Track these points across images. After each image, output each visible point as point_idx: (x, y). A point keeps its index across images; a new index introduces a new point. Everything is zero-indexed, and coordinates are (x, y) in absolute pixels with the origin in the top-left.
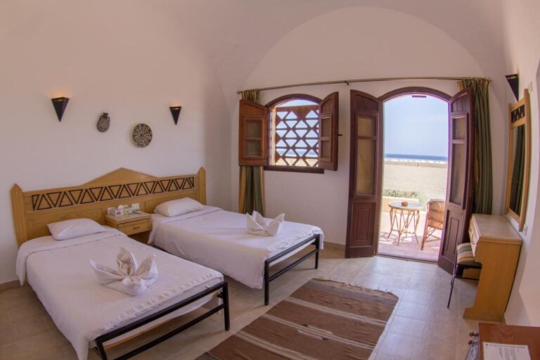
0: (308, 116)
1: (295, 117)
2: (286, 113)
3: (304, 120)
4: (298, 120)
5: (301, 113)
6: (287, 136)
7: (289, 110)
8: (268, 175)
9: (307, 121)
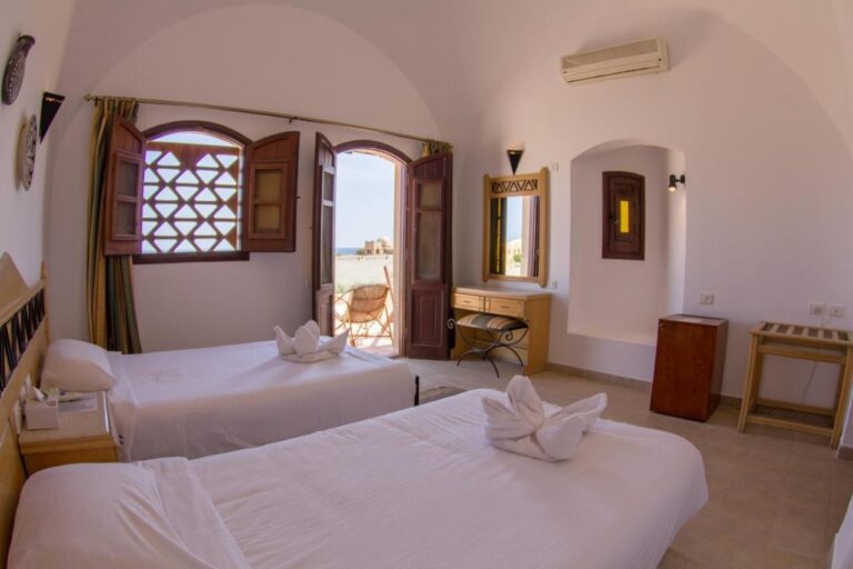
0: (199, 164)
1: (177, 163)
2: (159, 153)
3: (194, 170)
4: (182, 169)
5: (189, 157)
6: (158, 198)
7: (165, 148)
8: (139, 273)
9: (199, 172)
